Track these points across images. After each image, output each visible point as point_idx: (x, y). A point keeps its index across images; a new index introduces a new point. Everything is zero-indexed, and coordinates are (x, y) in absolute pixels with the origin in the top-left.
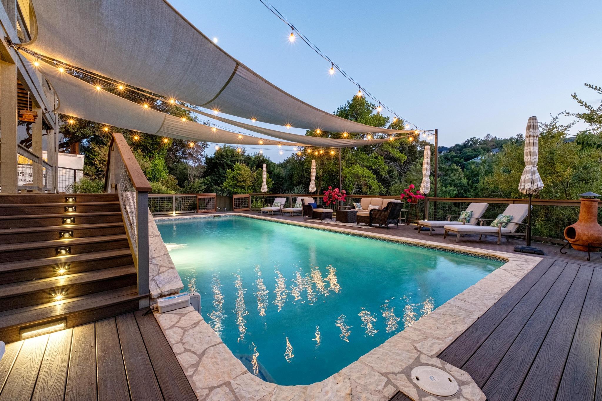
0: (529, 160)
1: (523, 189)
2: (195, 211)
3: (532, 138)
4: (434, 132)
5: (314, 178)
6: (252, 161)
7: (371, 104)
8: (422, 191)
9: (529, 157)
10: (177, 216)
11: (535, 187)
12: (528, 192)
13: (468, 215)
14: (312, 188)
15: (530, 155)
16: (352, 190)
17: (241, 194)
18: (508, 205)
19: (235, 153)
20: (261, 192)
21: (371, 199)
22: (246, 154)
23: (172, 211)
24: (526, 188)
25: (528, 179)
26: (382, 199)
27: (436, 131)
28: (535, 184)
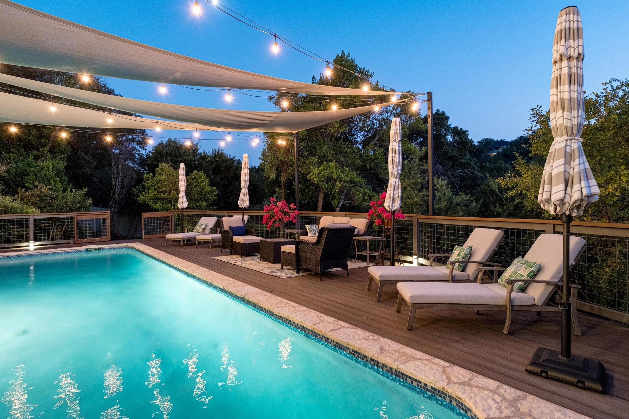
0: (560, 121)
1: (548, 201)
2: (71, 241)
3: (565, 63)
4: (426, 97)
5: (247, 184)
6: (207, 162)
7: (364, 69)
8: (387, 204)
9: (560, 113)
10: (36, 249)
11: (576, 196)
12: (558, 209)
13: (462, 255)
14: (244, 200)
15: (563, 109)
16: (339, 203)
17: (162, 210)
18: (538, 233)
19: (181, 151)
20: (178, 208)
21: (333, 217)
22: (201, 151)
23: (27, 241)
24: (555, 198)
25: (558, 174)
26: (349, 218)
27: (430, 94)
28: (576, 187)
